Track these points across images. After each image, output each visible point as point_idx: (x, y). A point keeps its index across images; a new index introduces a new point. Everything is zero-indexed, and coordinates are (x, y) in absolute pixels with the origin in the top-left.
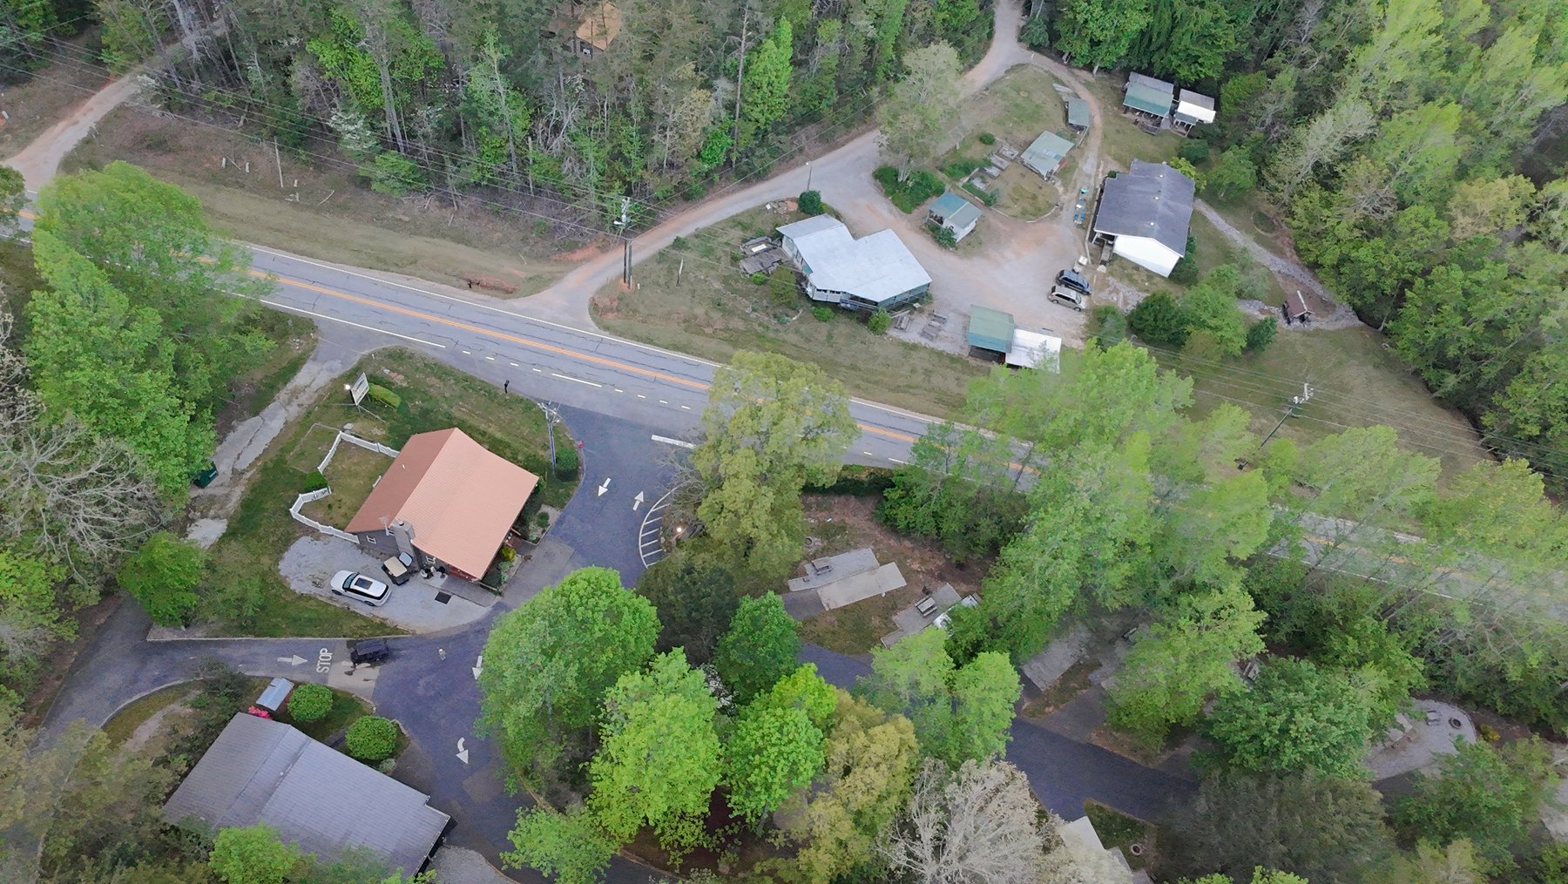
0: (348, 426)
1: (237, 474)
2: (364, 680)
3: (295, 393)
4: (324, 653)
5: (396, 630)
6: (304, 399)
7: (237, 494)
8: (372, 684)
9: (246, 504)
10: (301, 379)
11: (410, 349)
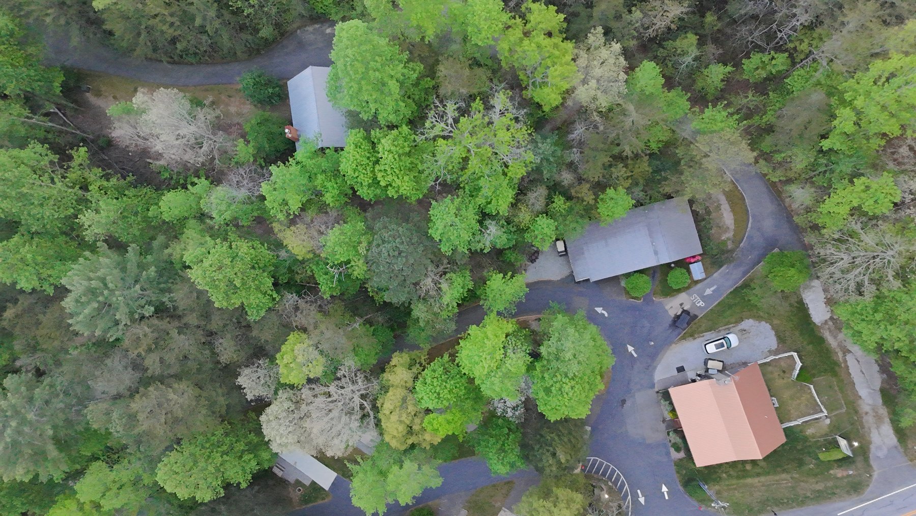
0: (828, 421)
1: (846, 351)
2: (673, 306)
3: (879, 419)
4: (701, 304)
5: (684, 338)
6: (869, 420)
7: (832, 342)
8: (667, 307)
9: (821, 340)
10: (887, 430)
11: (855, 498)
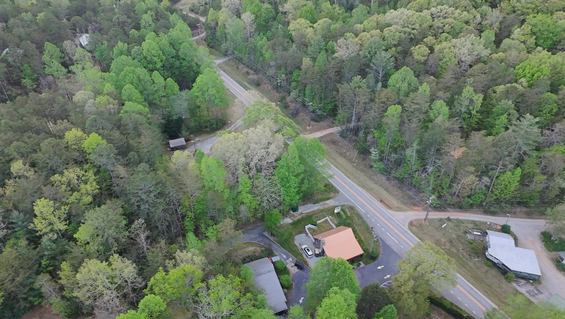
0: (330, 217)
1: (302, 213)
2: (294, 270)
3: (324, 204)
4: (291, 259)
5: (308, 265)
6: (326, 206)
7: (299, 217)
8: (295, 272)
9: (299, 220)
10: (328, 202)
11: (356, 208)
